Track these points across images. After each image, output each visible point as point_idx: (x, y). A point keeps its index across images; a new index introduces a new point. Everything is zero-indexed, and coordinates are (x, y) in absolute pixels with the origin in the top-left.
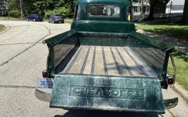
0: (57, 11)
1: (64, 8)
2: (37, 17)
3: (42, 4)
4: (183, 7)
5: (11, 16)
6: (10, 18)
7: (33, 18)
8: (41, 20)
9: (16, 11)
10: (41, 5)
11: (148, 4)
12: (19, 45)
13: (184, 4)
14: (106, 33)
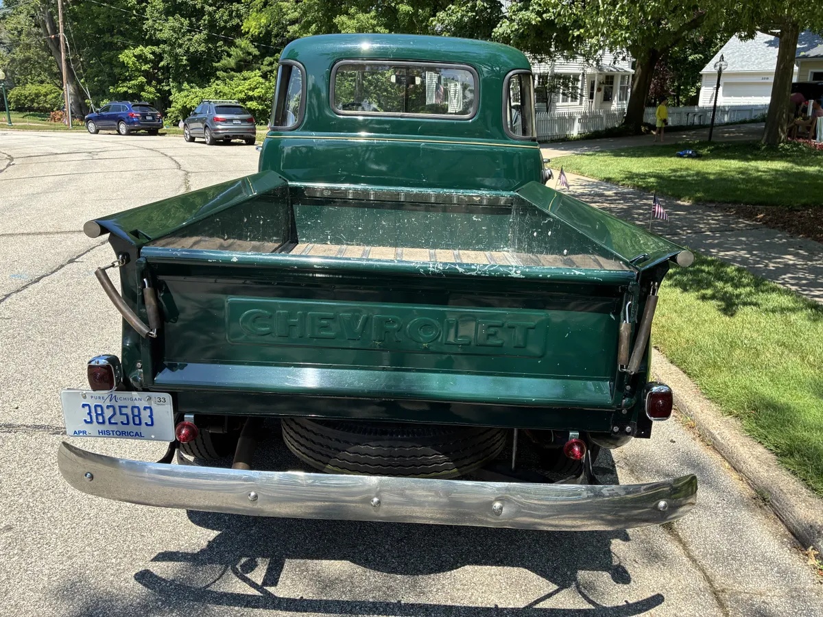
0: (226, 89)
1: (255, 76)
2: (137, 114)
3: (159, 57)
4: (772, 80)
5: (20, 109)
6: (15, 117)
7: (119, 120)
8: (153, 131)
9: (43, 89)
10: (155, 63)
11: (625, 66)
12: (41, 239)
13: (774, 68)
14: (415, 190)
